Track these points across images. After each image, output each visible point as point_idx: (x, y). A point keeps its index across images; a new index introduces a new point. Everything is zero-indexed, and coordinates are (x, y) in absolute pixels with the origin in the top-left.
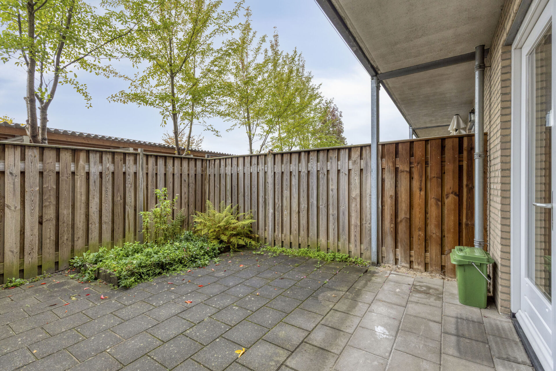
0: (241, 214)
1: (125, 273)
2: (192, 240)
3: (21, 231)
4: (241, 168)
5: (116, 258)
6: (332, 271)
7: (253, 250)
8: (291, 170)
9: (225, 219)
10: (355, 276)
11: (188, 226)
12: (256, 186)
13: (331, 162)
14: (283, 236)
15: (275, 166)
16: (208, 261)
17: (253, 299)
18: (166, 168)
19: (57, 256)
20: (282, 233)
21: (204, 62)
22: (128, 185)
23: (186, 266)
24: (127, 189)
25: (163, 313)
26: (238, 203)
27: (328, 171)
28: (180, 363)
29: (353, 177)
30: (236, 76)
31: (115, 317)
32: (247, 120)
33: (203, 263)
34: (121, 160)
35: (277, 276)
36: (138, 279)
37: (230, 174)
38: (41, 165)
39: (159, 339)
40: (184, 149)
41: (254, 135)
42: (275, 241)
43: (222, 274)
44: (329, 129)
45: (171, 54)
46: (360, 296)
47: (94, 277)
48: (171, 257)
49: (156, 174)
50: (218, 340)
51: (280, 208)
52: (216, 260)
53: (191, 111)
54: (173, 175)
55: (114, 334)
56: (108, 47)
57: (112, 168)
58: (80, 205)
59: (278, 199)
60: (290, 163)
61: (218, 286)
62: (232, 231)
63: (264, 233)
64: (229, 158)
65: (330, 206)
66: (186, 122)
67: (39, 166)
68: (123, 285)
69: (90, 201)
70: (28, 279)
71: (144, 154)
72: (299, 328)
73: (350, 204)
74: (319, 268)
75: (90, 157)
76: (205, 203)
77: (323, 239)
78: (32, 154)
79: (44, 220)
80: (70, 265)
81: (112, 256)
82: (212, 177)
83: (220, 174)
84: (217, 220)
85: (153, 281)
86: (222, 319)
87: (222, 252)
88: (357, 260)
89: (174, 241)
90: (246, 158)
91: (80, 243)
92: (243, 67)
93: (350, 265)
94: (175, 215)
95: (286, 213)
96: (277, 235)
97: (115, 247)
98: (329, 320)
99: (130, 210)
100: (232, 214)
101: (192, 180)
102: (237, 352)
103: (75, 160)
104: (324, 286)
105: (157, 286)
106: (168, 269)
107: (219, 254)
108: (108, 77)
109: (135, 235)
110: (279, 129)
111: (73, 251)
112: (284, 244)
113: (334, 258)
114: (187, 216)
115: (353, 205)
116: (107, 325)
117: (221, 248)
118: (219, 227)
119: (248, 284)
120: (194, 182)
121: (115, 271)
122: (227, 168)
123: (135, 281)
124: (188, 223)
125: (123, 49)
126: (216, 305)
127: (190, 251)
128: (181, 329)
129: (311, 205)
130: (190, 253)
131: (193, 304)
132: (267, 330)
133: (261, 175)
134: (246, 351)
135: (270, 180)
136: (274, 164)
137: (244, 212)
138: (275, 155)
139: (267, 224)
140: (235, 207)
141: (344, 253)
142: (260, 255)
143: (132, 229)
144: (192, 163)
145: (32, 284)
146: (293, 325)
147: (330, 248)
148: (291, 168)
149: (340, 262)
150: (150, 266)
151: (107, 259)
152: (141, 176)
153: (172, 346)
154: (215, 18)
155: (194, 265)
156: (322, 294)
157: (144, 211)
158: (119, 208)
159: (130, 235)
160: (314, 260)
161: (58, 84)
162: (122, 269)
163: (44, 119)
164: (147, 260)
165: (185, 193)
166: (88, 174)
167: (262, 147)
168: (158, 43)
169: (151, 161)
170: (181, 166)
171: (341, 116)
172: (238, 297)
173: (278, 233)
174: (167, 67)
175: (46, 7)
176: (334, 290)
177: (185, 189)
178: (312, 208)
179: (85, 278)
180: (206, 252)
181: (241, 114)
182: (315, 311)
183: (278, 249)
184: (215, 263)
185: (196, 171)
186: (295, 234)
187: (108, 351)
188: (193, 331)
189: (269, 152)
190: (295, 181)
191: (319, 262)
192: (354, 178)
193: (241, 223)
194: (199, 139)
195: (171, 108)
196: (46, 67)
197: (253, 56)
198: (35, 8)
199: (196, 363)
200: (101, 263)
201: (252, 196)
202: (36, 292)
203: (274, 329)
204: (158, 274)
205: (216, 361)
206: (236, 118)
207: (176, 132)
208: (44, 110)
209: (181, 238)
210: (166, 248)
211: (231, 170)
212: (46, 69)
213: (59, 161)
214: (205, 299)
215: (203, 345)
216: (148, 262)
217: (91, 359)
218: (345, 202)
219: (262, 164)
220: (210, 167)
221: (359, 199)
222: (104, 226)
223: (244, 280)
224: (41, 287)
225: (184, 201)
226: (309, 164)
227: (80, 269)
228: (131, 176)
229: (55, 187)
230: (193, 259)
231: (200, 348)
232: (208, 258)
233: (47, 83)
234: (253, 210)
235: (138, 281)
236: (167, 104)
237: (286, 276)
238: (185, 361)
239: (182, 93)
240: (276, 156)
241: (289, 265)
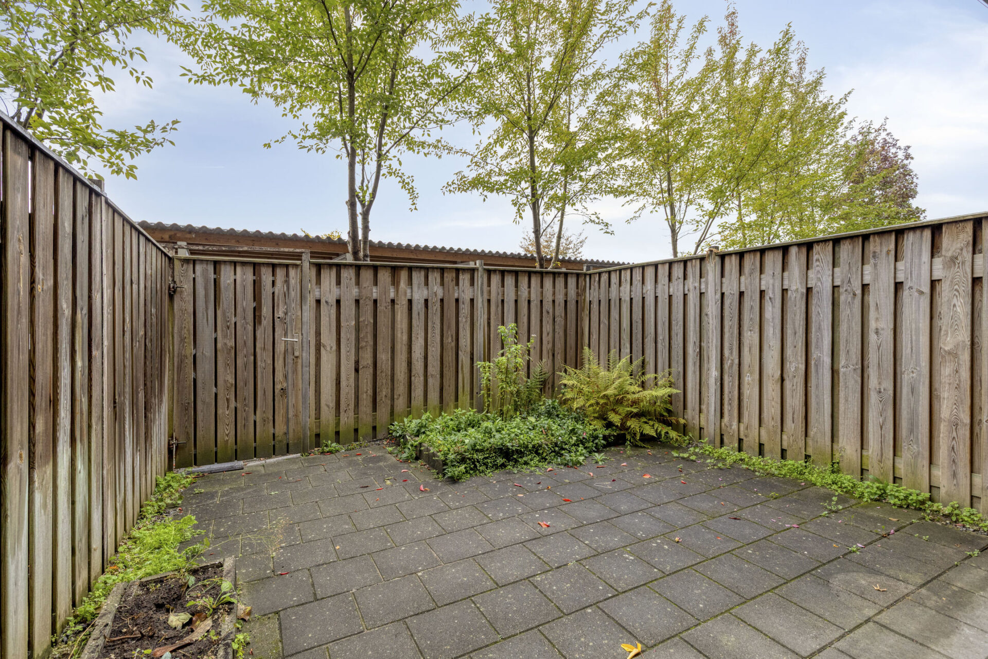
0: (650, 376)
1: (453, 457)
2: (557, 416)
3: (337, 380)
4: (649, 288)
5: (443, 431)
6: (876, 527)
7: (673, 448)
8: (763, 288)
9: (617, 382)
10: (951, 552)
11: (553, 391)
12: (681, 323)
13: (875, 265)
14: (742, 428)
15: (724, 280)
16: (583, 458)
17: (666, 547)
18: (517, 291)
19: (375, 419)
20: (739, 421)
21: (586, 101)
22: (462, 319)
23: (546, 459)
24: (461, 325)
25: (503, 534)
26: (643, 355)
27: (865, 287)
28: (520, 633)
29: (945, 299)
30: (645, 115)
31: (435, 523)
32: (666, 195)
33: (574, 459)
34: (452, 280)
35: (723, 511)
36: (471, 469)
37: (628, 299)
38: (357, 290)
39: (492, 578)
40: (551, 259)
41: (681, 223)
42: (722, 435)
43: (607, 485)
44: (872, 193)
45: (529, 99)
46: (968, 609)
47: (414, 455)
48: (521, 442)
49: (503, 301)
50: (589, 611)
51: (736, 367)
52: (598, 456)
53: (563, 191)
54: (529, 302)
55: (430, 550)
56: (440, 109)
57: (440, 294)
58: (401, 347)
59: (731, 349)
60: (761, 272)
61: (598, 506)
62: (632, 406)
63: (698, 416)
64: (625, 269)
65: (871, 370)
66: (554, 211)
67: (355, 291)
68: (450, 474)
69: (413, 343)
70: (344, 444)
71: (485, 269)
72: (774, 640)
73: (936, 367)
74: (836, 512)
75: (413, 278)
76: (582, 352)
77: (848, 446)
78: (348, 275)
79: (361, 367)
80: (389, 434)
81: (438, 427)
82: (595, 306)
83: (610, 300)
84: (601, 383)
85: (492, 476)
86: (601, 573)
87: (609, 445)
88: (957, 512)
89: (528, 413)
90: (660, 266)
91: (400, 403)
92: (658, 94)
93: (932, 520)
94: (531, 371)
95: (750, 379)
96: (728, 424)
97: (443, 413)
98: (862, 645)
99: (464, 358)
100: (631, 375)
101: (560, 311)
102: (626, 647)
103: (395, 282)
104: (848, 557)
105: (498, 486)
106: (516, 461)
107: (605, 446)
108: (440, 157)
109: (472, 398)
110: (739, 206)
111: (392, 413)
112: (745, 446)
113: (880, 496)
114: (550, 373)
115: (945, 372)
116: (422, 532)
117: (609, 436)
118: (606, 397)
119: (657, 515)
120: (563, 315)
121: (440, 451)
122: (622, 288)
123: (467, 472)
124: (553, 386)
125: (459, 107)
126: (591, 541)
127: (552, 435)
128: (526, 570)
129: (816, 365)
130: (552, 438)
131: (551, 530)
132: (694, 621)
133: (693, 299)
134: (643, 651)
135: (712, 309)
136: (722, 276)
137: (656, 372)
138: (723, 257)
139: (706, 399)
140: (637, 362)
141: (914, 487)
142: (686, 460)
143: (467, 388)
144: (560, 281)
145: (347, 452)
146: (757, 629)
147: (870, 468)
148: (763, 282)
149: (901, 507)
150: (488, 452)
151: (431, 431)
152: (480, 305)
153: (510, 596)
154: (601, 12)
155: (559, 460)
156: (841, 576)
157: (484, 361)
158: (450, 354)
159: (464, 398)
160: (822, 490)
161: (381, 177)
162: (449, 450)
163: (366, 229)
164: (485, 441)
165: (548, 334)
166: (410, 301)
167: (698, 246)
168: (510, 86)
169: (496, 279)
170: (542, 287)
171: (908, 157)
172: (634, 535)
173: (730, 421)
174: (524, 124)
175: (367, 72)
176: (878, 573)
177: (547, 328)
178: (817, 371)
179: (405, 455)
180: (581, 441)
181: (655, 185)
182: (820, 611)
183: (730, 454)
184: (597, 462)
185: (566, 295)
186: (771, 428)
187: (420, 574)
188: (546, 579)
189: (711, 251)
190: (772, 311)
191: (835, 499)
192: (949, 301)
193: (649, 394)
194: (579, 241)
195: (528, 192)
196: (368, 157)
197: (680, 67)
198: (355, 75)
199: (547, 642)
200: (423, 436)
201: (673, 342)
202: (350, 464)
203: (709, 623)
204: (501, 466)
205: (583, 652)
206: (646, 193)
207: (537, 231)
208: (366, 215)
209: (540, 411)
210: (514, 424)
211: (631, 291)
212: (369, 159)
213: (376, 285)
214: (573, 526)
215: (562, 612)
216: (486, 445)
217: (397, 581)
218: (918, 363)
219: (694, 277)
220: (592, 287)
221: (966, 357)
222: (430, 380)
223: (650, 505)
224: (355, 458)
225: (547, 347)
226: (810, 272)
227: (399, 441)
228: (466, 305)
229: (372, 321)
230: (558, 449)
231: (557, 616)
232: (584, 451)
233: (369, 179)
234: (673, 370)
235: (471, 472)
236: (524, 185)
237: (745, 514)
238: (528, 630)
239: (549, 164)
240: (727, 260)
241: (756, 493)
